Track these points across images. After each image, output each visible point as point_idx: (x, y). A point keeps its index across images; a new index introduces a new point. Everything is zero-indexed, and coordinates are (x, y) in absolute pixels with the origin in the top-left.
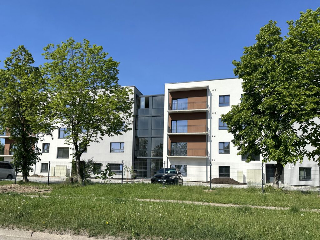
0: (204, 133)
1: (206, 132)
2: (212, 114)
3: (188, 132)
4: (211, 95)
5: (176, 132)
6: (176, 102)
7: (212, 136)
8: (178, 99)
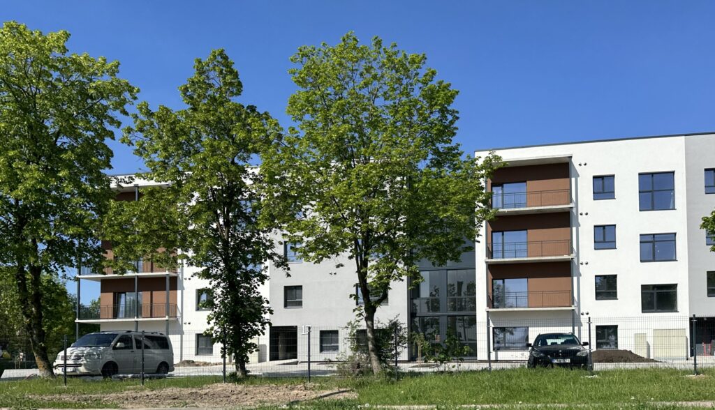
0: (566, 257)
1: (569, 255)
2: (579, 215)
3: (528, 257)
4: (577, 176)
5: (503, 257)
6: (500, 192)
7: (582, 264)
8: (505, 185)
